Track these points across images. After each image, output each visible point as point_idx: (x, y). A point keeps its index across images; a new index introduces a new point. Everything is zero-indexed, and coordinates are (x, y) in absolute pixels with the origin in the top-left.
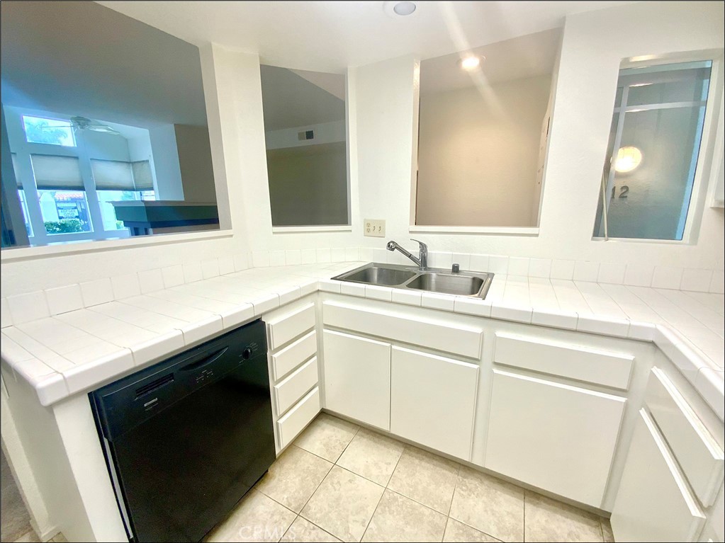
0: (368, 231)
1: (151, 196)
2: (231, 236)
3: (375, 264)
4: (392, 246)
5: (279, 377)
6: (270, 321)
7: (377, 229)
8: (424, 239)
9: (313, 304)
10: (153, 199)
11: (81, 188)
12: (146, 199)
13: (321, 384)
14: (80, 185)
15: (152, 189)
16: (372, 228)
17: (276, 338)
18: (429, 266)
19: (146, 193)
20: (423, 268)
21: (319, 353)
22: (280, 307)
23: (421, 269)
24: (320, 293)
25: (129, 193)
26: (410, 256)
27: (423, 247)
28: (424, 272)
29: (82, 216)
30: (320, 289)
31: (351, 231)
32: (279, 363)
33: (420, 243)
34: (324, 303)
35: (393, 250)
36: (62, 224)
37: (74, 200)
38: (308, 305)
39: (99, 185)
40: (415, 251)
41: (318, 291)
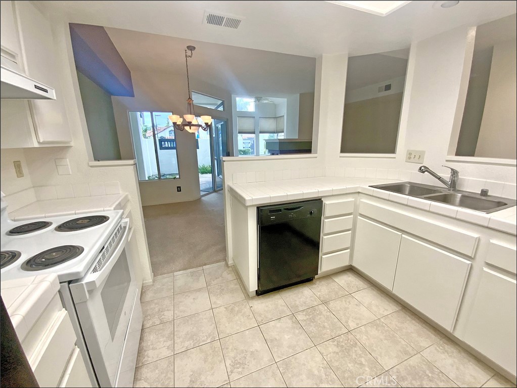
0: (410, 158)
1: (282, 136)
2: (316, 157)
3: (410, 183)
4: (423, 170)
5: (326, 232)
6: (326, 202)
7: (417, 157)
8: (455, 166)
9: (353, 199)
10: (283, 138)
11: (254, 133)
12: (279, 138)
13: (352, 248)
14: (253, 131)
15: (283, 132)
16: (412, 156)
17: (327, 212)
18: (457, 188)
19: (280, 134)
20: (452, 189)
21: (353, 230)
22: (333, 196)
23: (450, 190)
24: (360, 194)
25: (272, 134)
26: (439, 178)
27: (454, 173)
28: (451, 192)
29: (252, 147)
30: (360, 191)
31: (395, 158)
32: (328, 225)
33: (452, 169)
34: (361, 200)
35: (423, 172)
36: (244, 151)
37: (249, 139)
38: (350, 199)
39: (261, 131)
40: (447, 175)
41: (359, 192)
